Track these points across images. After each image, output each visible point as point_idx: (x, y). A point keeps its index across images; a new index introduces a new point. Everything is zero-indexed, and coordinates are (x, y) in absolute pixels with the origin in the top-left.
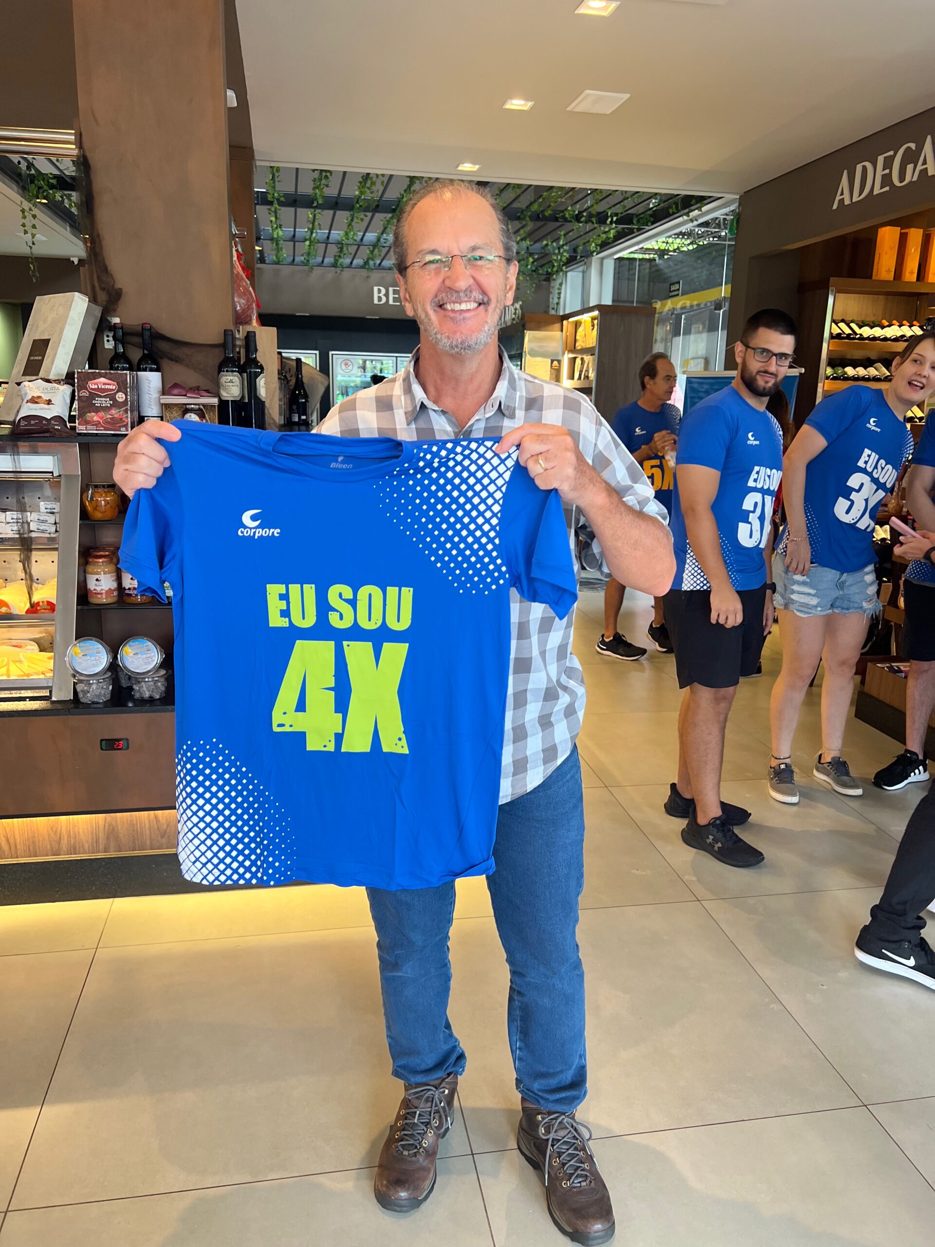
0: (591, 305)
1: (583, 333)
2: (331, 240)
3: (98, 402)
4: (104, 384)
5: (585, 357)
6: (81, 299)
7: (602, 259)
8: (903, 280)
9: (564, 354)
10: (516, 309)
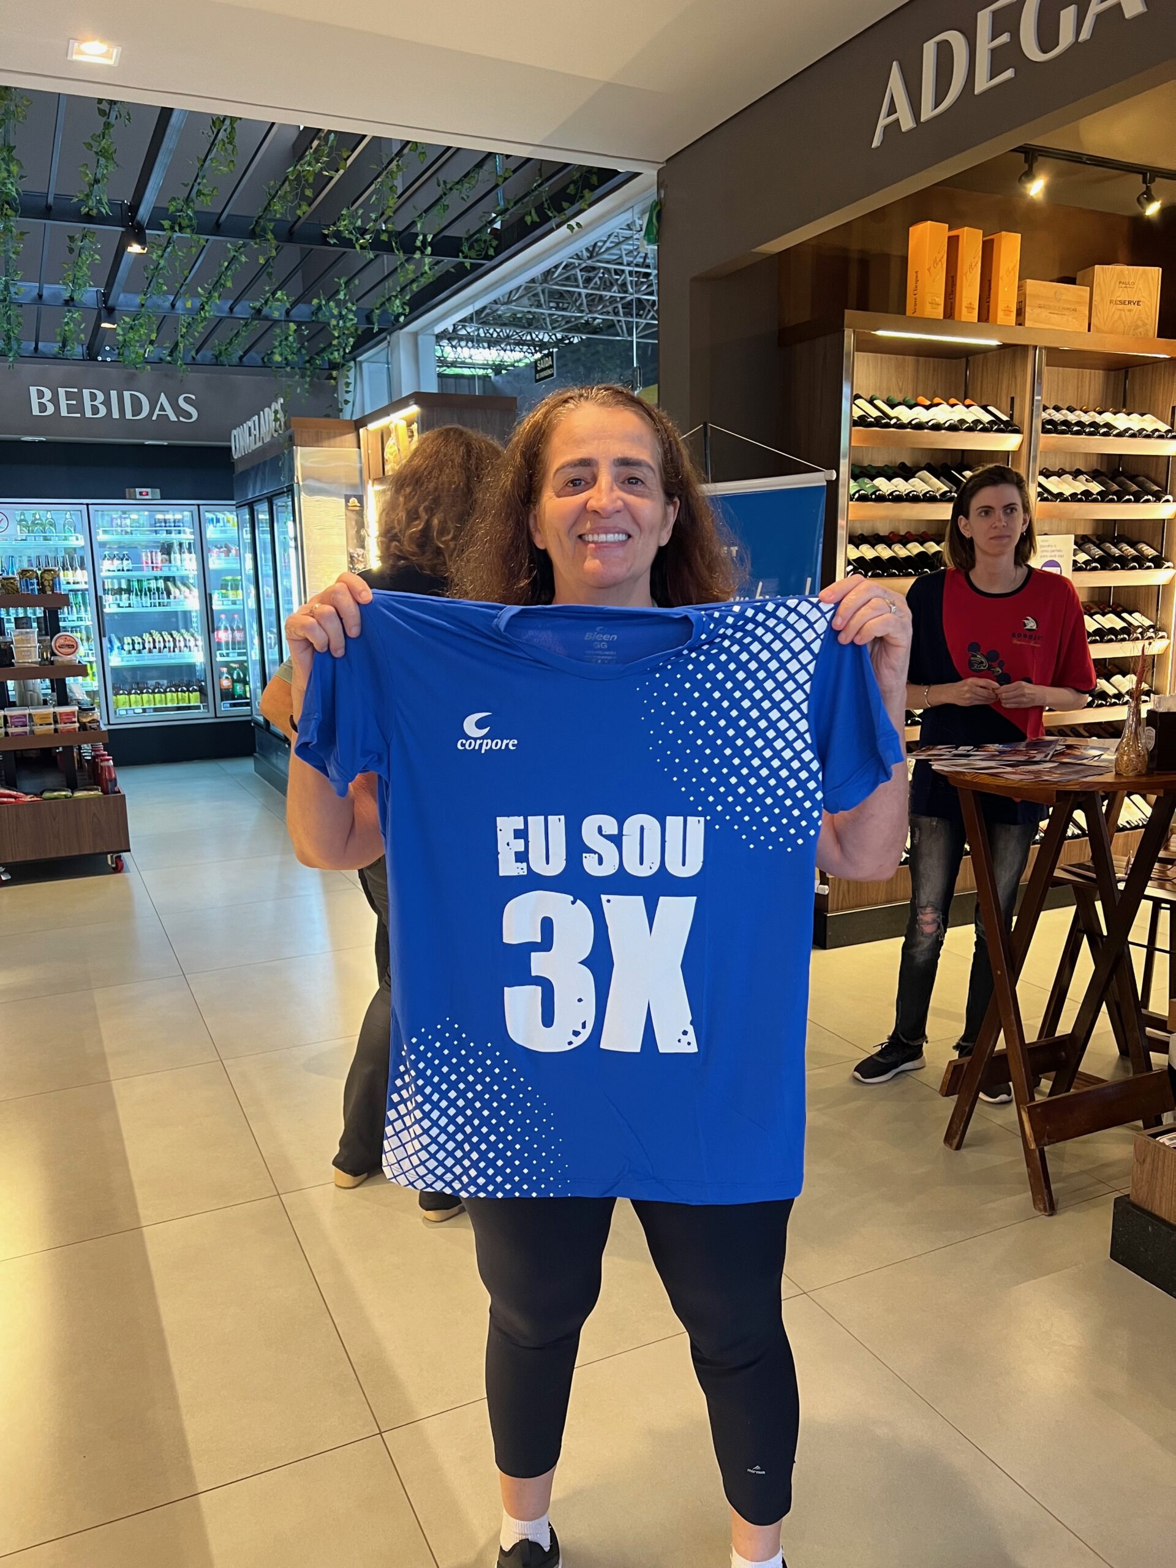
0: (403, 396)
1: (396, 448)
7: (415, 335)
8: (956, 318)
9: (366, 484)
10: (276, 412)
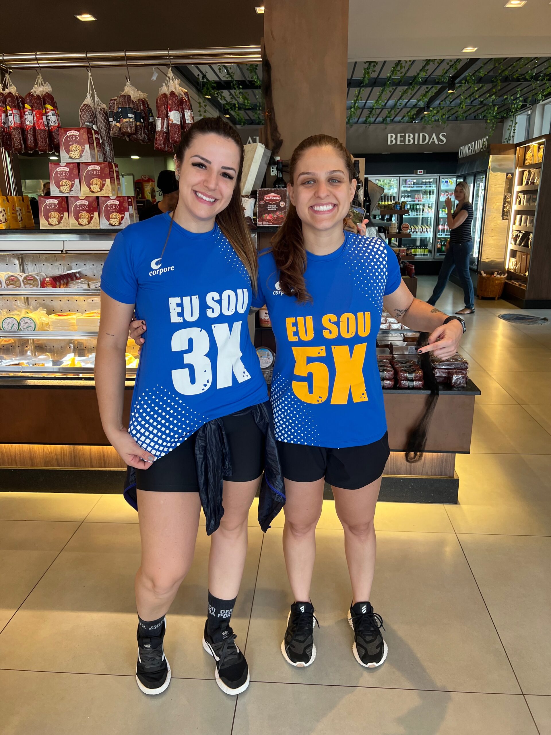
0: (537, 136)
1: (532, 154)
2: (366, 107)
3: (269, 208)
4: (274, 197)
5: (532, 170)
6: (261, 146)
7: (544, 105)
9: (516, 168)
10: (484, 142)
